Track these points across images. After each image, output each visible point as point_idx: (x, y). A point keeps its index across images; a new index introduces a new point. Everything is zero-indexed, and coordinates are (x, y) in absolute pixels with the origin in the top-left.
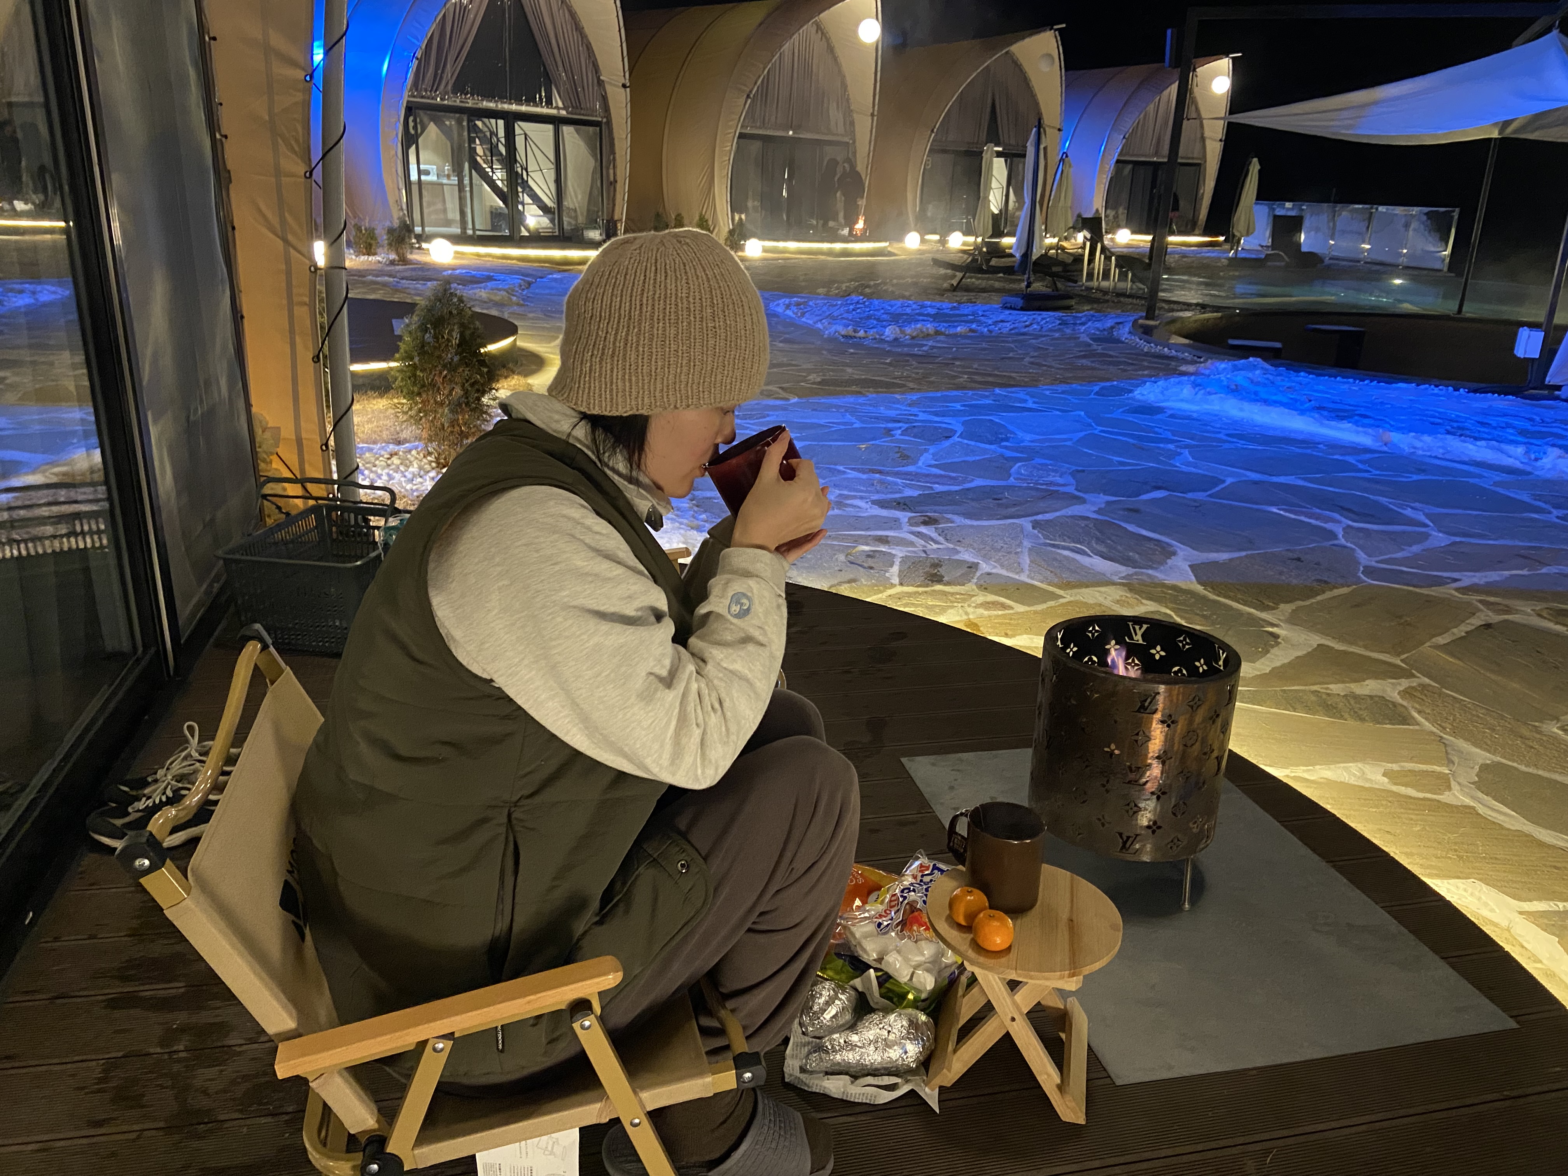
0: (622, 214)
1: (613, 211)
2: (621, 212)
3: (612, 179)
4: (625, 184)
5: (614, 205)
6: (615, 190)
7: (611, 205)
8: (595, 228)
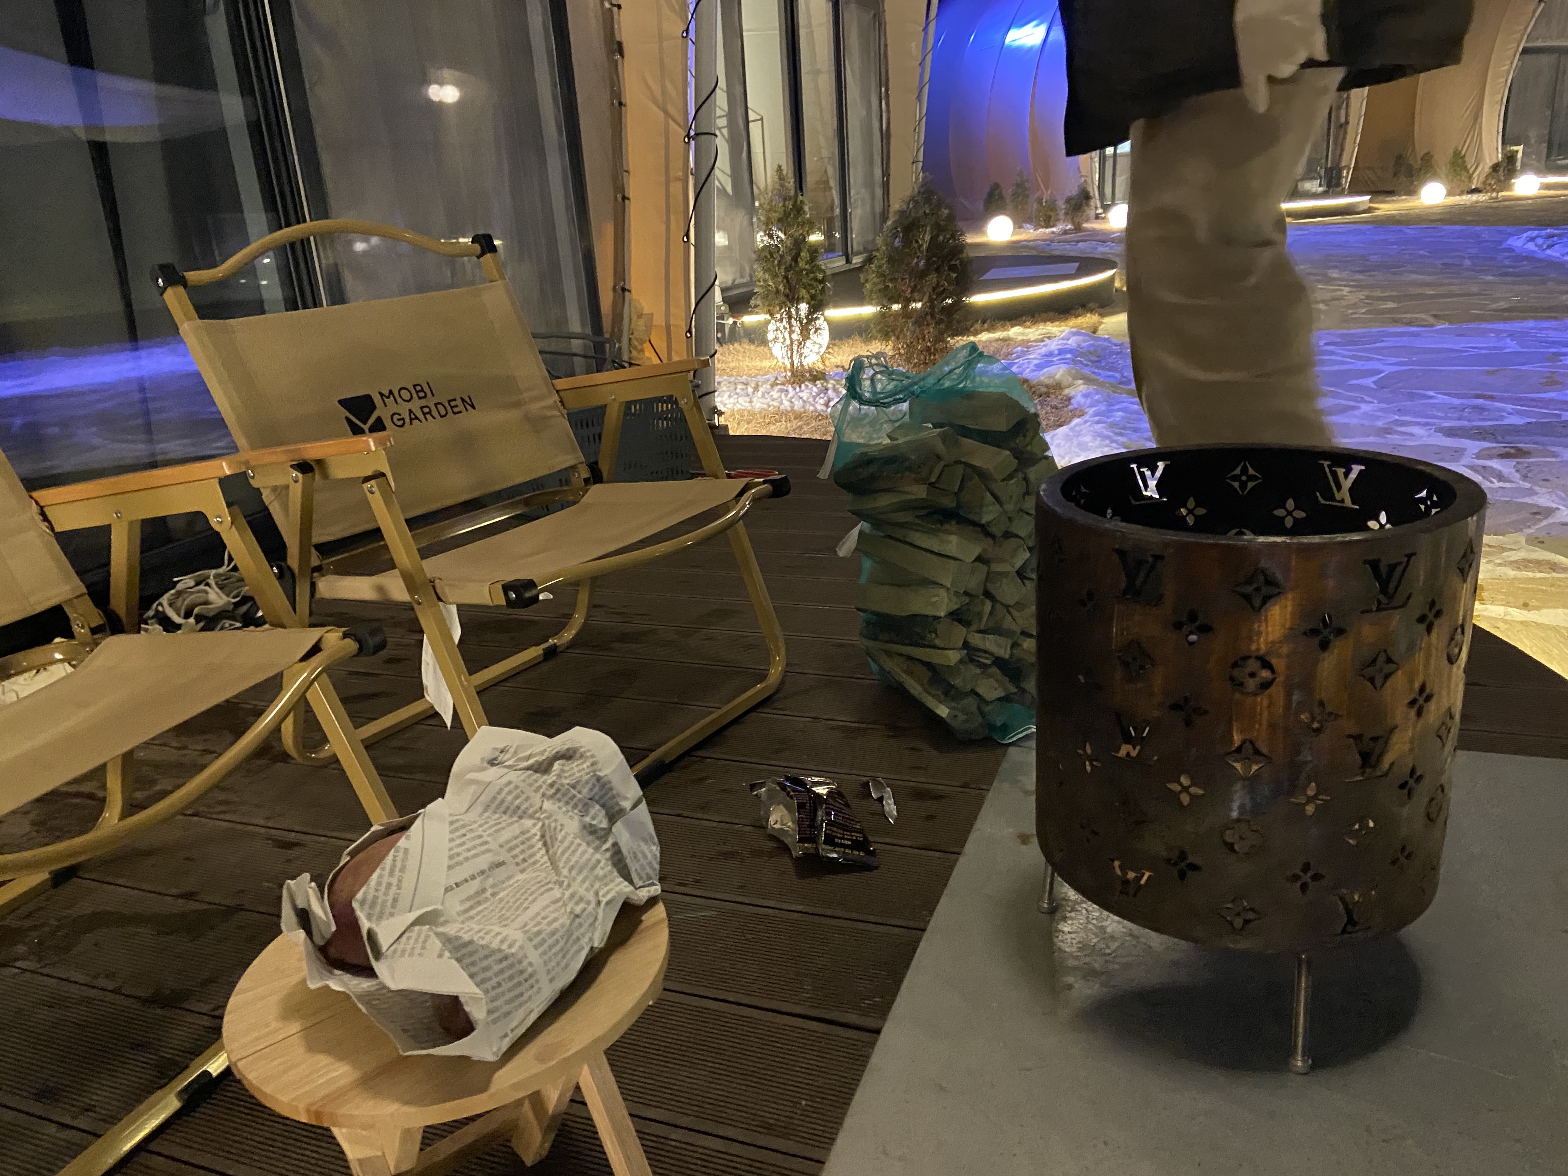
0: (1351, 159)
1: (1341, 156)
2: (1350, 157)
3: (1343, 120)
4: (1358, 124)
5: (1342, 150)
6: (1345, 133)
7: (1338, 152)
8: (1313, 178)
